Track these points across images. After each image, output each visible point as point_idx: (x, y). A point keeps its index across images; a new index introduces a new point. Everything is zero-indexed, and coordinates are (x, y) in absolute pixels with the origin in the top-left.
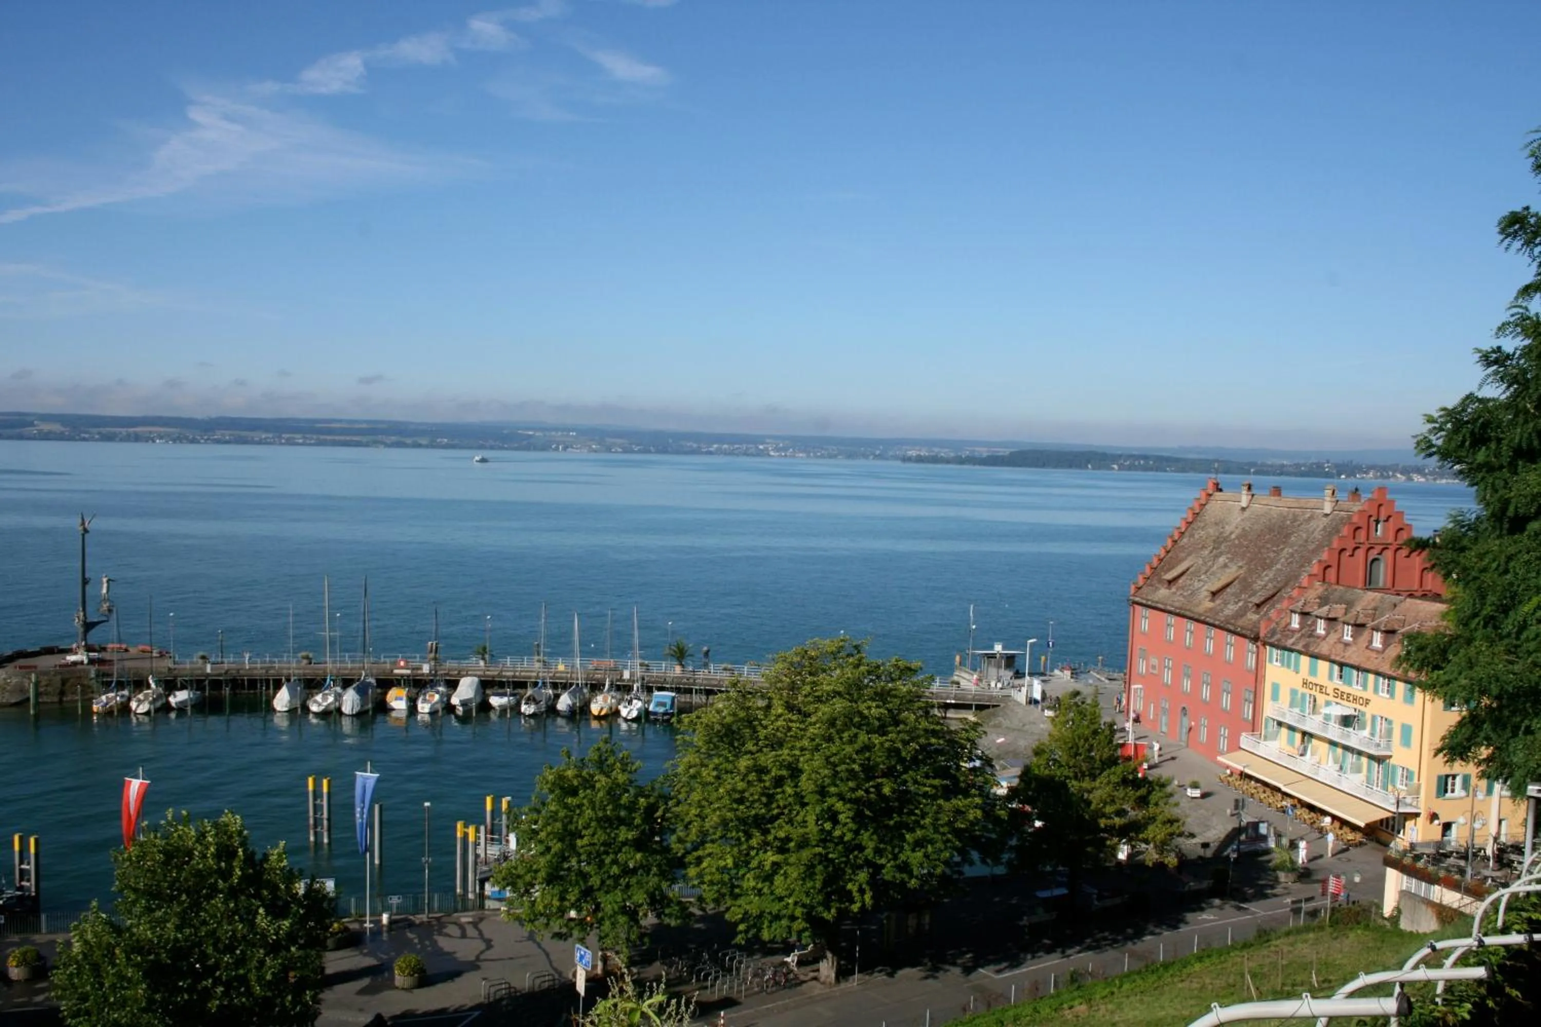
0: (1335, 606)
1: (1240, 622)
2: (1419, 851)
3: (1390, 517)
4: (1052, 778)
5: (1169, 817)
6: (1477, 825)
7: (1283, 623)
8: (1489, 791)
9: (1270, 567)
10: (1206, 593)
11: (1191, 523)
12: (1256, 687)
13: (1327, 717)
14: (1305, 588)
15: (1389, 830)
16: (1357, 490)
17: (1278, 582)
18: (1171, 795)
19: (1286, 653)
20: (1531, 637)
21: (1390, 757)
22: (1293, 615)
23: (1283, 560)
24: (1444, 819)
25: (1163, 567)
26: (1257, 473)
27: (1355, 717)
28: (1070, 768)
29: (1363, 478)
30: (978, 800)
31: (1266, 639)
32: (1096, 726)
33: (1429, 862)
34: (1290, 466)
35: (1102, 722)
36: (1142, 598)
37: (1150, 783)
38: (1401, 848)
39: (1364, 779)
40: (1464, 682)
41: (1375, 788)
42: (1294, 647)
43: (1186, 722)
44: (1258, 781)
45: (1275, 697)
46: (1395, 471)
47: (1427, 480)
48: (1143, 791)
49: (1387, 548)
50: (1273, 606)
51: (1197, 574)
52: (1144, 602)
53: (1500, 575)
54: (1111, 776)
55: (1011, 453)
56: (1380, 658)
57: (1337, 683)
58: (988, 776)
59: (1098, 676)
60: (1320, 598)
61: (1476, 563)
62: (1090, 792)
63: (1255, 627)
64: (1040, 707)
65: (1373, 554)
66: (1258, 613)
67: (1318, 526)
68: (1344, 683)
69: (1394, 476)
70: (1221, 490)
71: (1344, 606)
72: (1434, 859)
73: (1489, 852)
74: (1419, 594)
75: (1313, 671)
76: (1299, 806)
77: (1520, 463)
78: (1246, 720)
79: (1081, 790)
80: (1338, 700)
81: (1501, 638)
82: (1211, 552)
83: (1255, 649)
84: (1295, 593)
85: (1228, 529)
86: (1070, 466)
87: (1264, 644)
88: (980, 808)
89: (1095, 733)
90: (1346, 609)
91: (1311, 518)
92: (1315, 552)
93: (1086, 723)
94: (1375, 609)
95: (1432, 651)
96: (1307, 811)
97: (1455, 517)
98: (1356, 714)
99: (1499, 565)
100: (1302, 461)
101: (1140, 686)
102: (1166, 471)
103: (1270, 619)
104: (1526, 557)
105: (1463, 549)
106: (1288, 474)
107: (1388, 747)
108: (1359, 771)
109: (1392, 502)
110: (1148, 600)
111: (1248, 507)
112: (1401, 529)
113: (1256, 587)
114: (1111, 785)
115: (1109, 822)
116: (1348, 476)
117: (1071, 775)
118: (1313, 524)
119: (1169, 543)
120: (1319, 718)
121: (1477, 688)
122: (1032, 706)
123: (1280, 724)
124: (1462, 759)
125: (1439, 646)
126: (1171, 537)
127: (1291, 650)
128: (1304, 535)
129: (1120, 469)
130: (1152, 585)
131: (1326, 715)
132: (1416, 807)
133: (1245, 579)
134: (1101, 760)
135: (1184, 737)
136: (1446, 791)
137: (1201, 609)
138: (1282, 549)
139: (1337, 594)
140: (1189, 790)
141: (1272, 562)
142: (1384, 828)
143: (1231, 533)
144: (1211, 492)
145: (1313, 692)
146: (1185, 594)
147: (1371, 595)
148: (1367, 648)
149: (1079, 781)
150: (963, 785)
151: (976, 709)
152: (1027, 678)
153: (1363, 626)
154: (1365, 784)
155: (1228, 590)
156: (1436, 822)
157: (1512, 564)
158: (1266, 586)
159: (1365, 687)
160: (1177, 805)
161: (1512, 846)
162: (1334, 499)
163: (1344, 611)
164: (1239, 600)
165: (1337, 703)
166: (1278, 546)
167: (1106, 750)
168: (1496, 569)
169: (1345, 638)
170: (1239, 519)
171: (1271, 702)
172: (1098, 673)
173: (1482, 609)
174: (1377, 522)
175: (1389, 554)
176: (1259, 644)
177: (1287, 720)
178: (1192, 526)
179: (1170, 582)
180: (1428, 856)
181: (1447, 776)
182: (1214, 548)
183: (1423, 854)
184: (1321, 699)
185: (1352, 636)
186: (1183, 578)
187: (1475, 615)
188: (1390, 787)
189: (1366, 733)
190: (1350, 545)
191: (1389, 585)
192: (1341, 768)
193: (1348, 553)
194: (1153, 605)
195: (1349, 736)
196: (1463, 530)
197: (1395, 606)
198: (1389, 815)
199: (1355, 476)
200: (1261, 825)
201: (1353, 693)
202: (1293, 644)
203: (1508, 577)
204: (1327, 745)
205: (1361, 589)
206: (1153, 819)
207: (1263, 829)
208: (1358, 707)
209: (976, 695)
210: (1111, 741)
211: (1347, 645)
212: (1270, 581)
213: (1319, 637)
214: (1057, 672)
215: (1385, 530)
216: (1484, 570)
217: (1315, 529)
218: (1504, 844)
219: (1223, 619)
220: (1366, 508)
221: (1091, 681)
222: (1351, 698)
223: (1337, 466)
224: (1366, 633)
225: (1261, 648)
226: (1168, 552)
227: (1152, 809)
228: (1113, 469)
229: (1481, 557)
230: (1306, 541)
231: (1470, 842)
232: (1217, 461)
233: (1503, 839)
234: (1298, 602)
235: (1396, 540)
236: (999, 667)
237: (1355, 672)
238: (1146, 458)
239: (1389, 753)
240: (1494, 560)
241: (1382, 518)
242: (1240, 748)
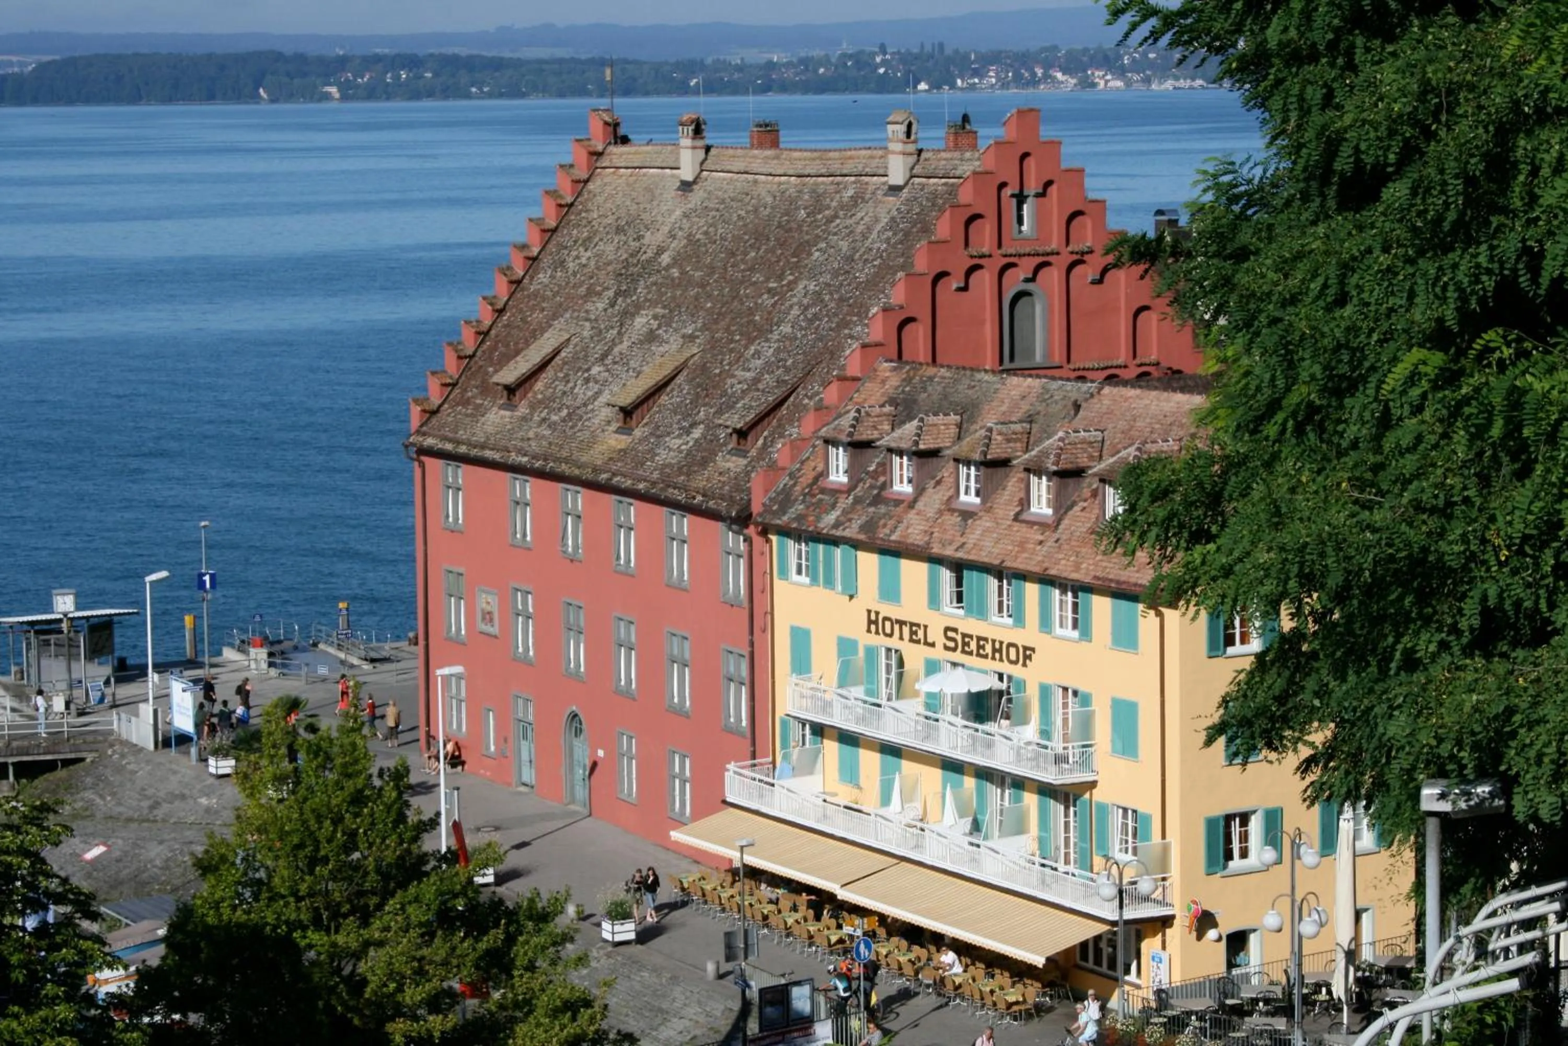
0: (932, 419)
1: (699, 481)
2: (1179, 1006)
3: (1049, 183)
4: (256, 931)
5: (566, 994)
6: (1307, 927)
7: (807, 476)
8: (1328, 843)
9: (763, 332)
10: (606, 413)
11: (554, 231)
12: (752, 644)
13: (933, 702)
14: (855, 379)
15: (1104, 969)
16: (966, 119)
17: (787, 370)
18: (567, 938)
19: (821, 547)
20: (1404, 443)
21: (1093, 785)
22: (832, 450)
23: (795, 311)
24: (1228, 925)
25: (494, 348)
26: (710, 88)
27: (1000, 693)
28: (299, 899)
29: (972, 87)
30: (64, 1011)
31: (768, 519)
32: (360, 781)
33: (1203, 1031)
34: (789, 65)
35: (374, 771)
36: (445, 439)
37: (511, 916)
38: (1136, 1007)
39: (1035, 846)
40: (1263, 557)
41: (1061, 867)
42: (838, 533)
43: (582, 752)
44: (776, 881)
45: (801, 665)
46: (1048, 66)
47: (1129, 84)
48: (494, 937)
49: (1047, 264)
50: (780, 432)
51: (580, 362)
52: (449, 447)
53: (1328, 309)
54: (410, 909)
55: (42, 67)
56: (1051, 542)
57: (952, 614)
58: (85, 945)
59: (342, 655)
60: (892, 401)
61: (1276, 284)
62: (358, 955)
63: (738, 488)
64: (193, 750)
65: (1014, 282)
66: (743, 454)
67: (877, 220)
68: (969, 612)
69: (1047, 76)
70: (625, 140)
71: (954, 418)
72: (1216, 1023)
73: (1339, 991)
74: (1133, 372)
75: (889, 591)
76: (882, 932)
77: (1360, 41)
78: (733, 731)
79: (336, 953)
80: (958, 657)
81: (1341, 454)
82: (612, 304)
83: (742, 546)
84: (831, 394)
85: (651, 239)
86: (211, 97)
87: (764, 532)
88: (72, 1034)
89: (358, 800)
90: (960, 426)
91: (857, 199)
92: (874, 284)
93: (331, 776)
94: (1030, 419)
95: (1185, 496)
96: (904, 943)
97: (1215, 176)
98: (1004, 686)
99: (1325, 286)
100: (817, 53)
101: (458, 669)
102: (468, 96)
103: (773, 466)
104: (1385, 260)
105: (1242, 255)
106: (785, 88)
107: (1085, 761)
108: (1020, 829)
109: (1055, 144)
110: (458, 442)
111: (695, 182)
112: (1079, 213)
113: (734, 385)
114: (413, 933)
115: (415, 1028)
116: (936, 85)
117: (304, 917)
118: (864, 213)
119: (501, 289)
120: (913, 707)
121: (1295, 569)
122: (173, 752)
123: (819, 730)
124: (1270, 746)
125: (1200, 484)
126: (506, 270)
127: (834, 542)
128: (844, 245)
129: (344, 98)
130: (466, 403)
131: (930, 695)
132: (1163, 903)
133: (704, 368)
134: (378, 870)
135: (581, 792)
136: (1229, 856)
137: (596, 455)
138: (791, 285)
139: (935, 390)
140: (606, 925)
141: (769, 321)
142: (1090, 964)
143: (660, 251)
144: (600, 148)
145: (894, 643)
146: (554, 418)
147: (1017, 385)
148: (1016, 518)
149: (328, 931)
150: (19, 976)
151: (17, 777)
152: (153, 677)
153: (1004, 463)
154: (1037, 859)
155: (664, 399)
156: (1212, 934)
157: (1354, 280)
158: (756, 380)
159: (1018, 618)
160: (582, 960)
161: (1388, 970)
162: (911, 148)
163: (953, 430)
164: (694, 425)
165: (955, 665)
166: (781, 277)
167: (391, 841)
168: (1321, 294)
169: (963, 498)
170: (678, 213)
171: (794, 678)
172: (340, 647)
173: (1288, 389)
174: (1021, 199)
175: (1053, 277)
176: (751, 531)
177: (839, 719)
178: (558, 238)
179: (511, 390)
180: (1201, 1018)
181: (1229, 818)
182: (618, 294)
183: (1189, 1014)
184: (915, 656)
185: (978, 494)
186: (549, 372)
187: (1274, 406)
188: (1098, 861)
189: (1030, 731)
190: (958, 263)
191: (1058, 357)
192: (976, 827)
193: (955, 283)
194: (474, 452)
195: (990, 745)
196: (1236, 208)
197: (1077, 407)
198: (1100, 929)
199: (953, 86)
200: (796, 991)
201: (990, 636)
202: (837, 525)
203: (1348, 310)
204: (935, 774)
205: (993, 372)
206: (526, 1005)
207: (801, 999)
208: (1006, 668)
209: (12, 738)
210: (401, 818)
211: (967, 515)
212: (768, 367)
213: (898, 502)
214: (229, 654)
215: (1040, 219)
216: (1293, 300)
217: (869, 229)
218: (1371, 966)
219: (656, 475)
220: (991, 165)
221: (323, 671)
222: (989, 649)
223: (906, 59)
224: (1013, 484)
225: (758, 541)
226: (501, 312)
227: (521, 981)
228: (327, 97)
229: (1285, 267)
230: (850, 259)
231: (1293, 975)
232: (602, 63)
233: (1367, 954)
234: (840, 416)
235: (1068, 243)
236: (72, 657)
237: (993, 583)
238: (413, 62)
239: (1088, 777)
240: (1315, 275)
241: (1032, 188)
242: (724, 802)
